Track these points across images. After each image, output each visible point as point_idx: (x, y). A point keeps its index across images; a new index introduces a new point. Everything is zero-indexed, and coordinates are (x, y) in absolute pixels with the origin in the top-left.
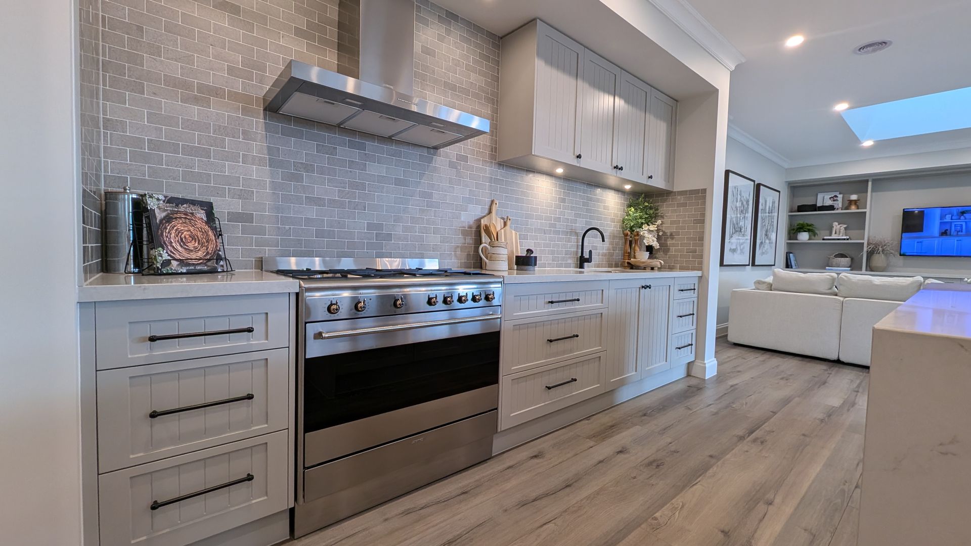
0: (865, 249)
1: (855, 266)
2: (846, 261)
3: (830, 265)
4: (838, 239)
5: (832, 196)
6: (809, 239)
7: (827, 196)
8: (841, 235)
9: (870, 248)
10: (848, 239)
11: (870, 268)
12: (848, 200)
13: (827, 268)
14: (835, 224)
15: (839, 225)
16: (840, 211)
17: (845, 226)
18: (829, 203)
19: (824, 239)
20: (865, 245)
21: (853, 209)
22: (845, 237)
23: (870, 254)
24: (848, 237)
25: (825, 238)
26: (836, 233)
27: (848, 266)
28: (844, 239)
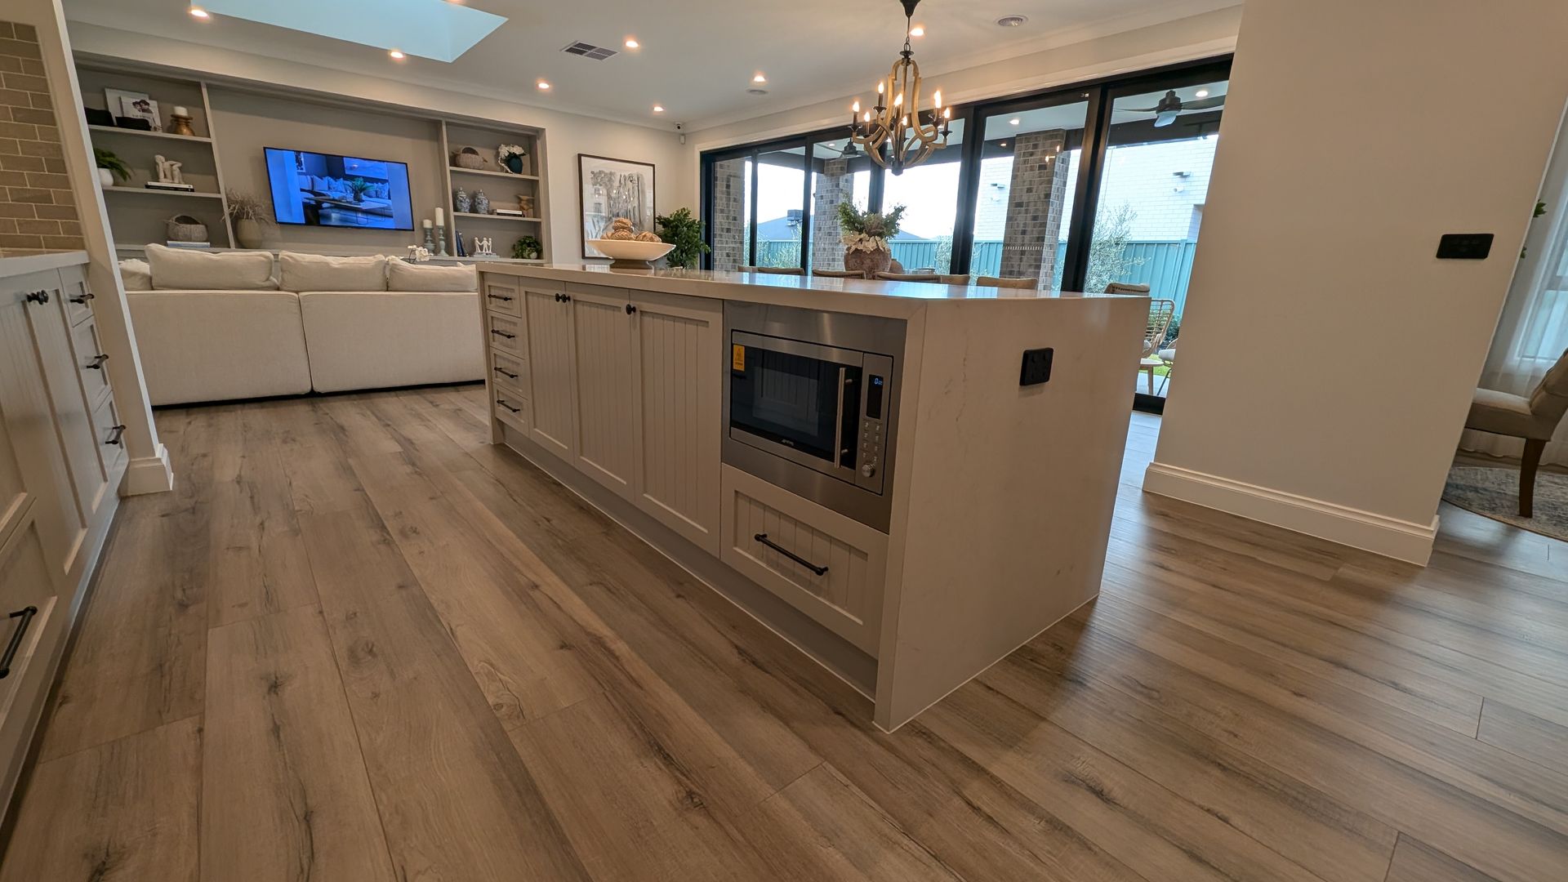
0: (226, 211)
1: (217, 240)
2: (198, 230)
3: (172, 237)
4: (176, 189)
5: (139, 101)
6: (115, 184)
7: (128, 100)
8: (176, 181)
9: (234, 208)
10: (192, 190)
11: (241, 245)
12: (172, 116)
13: (168, 242)
14: (160, 158)
15: (166, 160)
16: (160, 134)
17: (180, 164)
18: (135, 113)
19: (148, 187)
20: (223, 200)
21: (185, 135)
22: (187, 186)
23: (236, 219)
24: (192, 187)
25: (149, 183)
26: (165, 176)
27: (205, 239)
28: (187, 190)
